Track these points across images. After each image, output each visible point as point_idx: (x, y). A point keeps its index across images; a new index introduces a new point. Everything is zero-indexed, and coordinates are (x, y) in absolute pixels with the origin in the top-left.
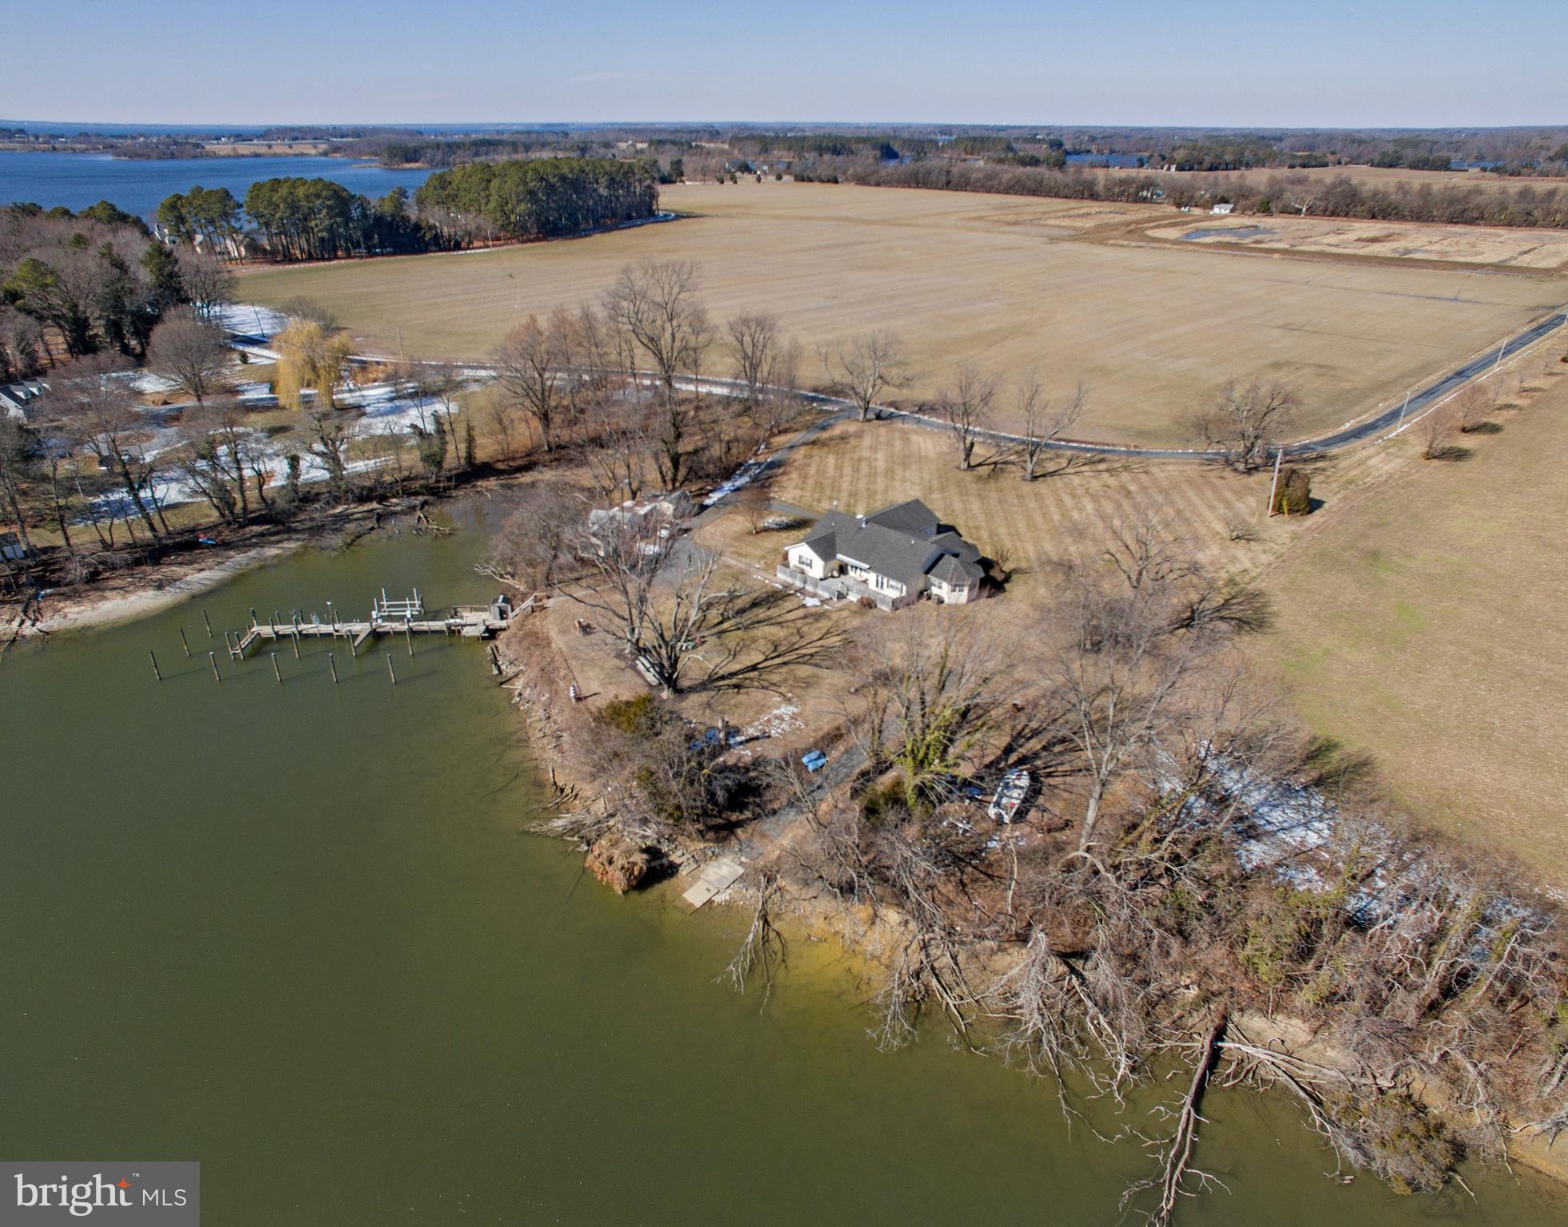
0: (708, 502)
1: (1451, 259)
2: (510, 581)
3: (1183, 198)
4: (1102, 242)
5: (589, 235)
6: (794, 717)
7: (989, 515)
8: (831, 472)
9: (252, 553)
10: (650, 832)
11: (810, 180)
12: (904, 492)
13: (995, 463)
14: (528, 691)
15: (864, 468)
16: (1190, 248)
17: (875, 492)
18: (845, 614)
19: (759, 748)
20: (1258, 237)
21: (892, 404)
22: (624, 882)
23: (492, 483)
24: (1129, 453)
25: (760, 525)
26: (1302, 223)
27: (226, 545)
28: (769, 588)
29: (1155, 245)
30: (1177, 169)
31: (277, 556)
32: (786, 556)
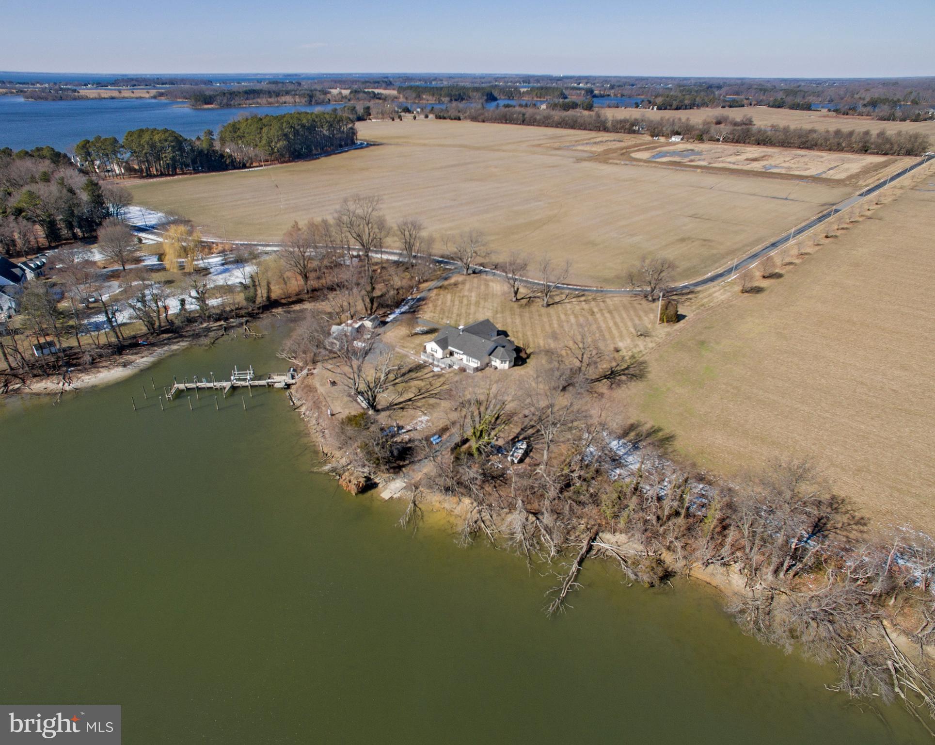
0: (388, 320)
1: (791, 173)
2: (294, 361)
3: (655, 131)
4: (606, 161)
5: (318, 158)
6: (427, 421)
7: (524, 325)
8: (449, 303)
9: (166, 348)
10: (366, 470)
11: (445, 118)
12: (483, 314)
13: (530, 298)
14: (308, 412)
15: (465, 301)
16: (654, 165)
17: (469, 314)
18: (452, 375)
19: (412, 435)
20: (692, 157)
21: (482, 265)
22: (356, 491)
23: (280, 310)
24: (597, 291)
25: (413, 332)
26: (720, 147)
27: (153, 345)
28: (417, 363)
29: (635, 163)
30: (657, 109)
31: (178, 349)
32: (425, 348)
